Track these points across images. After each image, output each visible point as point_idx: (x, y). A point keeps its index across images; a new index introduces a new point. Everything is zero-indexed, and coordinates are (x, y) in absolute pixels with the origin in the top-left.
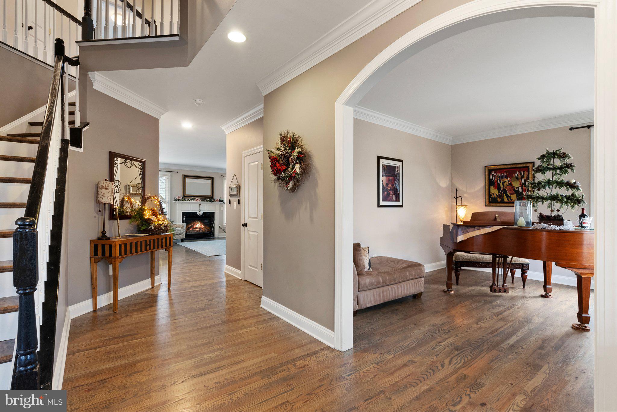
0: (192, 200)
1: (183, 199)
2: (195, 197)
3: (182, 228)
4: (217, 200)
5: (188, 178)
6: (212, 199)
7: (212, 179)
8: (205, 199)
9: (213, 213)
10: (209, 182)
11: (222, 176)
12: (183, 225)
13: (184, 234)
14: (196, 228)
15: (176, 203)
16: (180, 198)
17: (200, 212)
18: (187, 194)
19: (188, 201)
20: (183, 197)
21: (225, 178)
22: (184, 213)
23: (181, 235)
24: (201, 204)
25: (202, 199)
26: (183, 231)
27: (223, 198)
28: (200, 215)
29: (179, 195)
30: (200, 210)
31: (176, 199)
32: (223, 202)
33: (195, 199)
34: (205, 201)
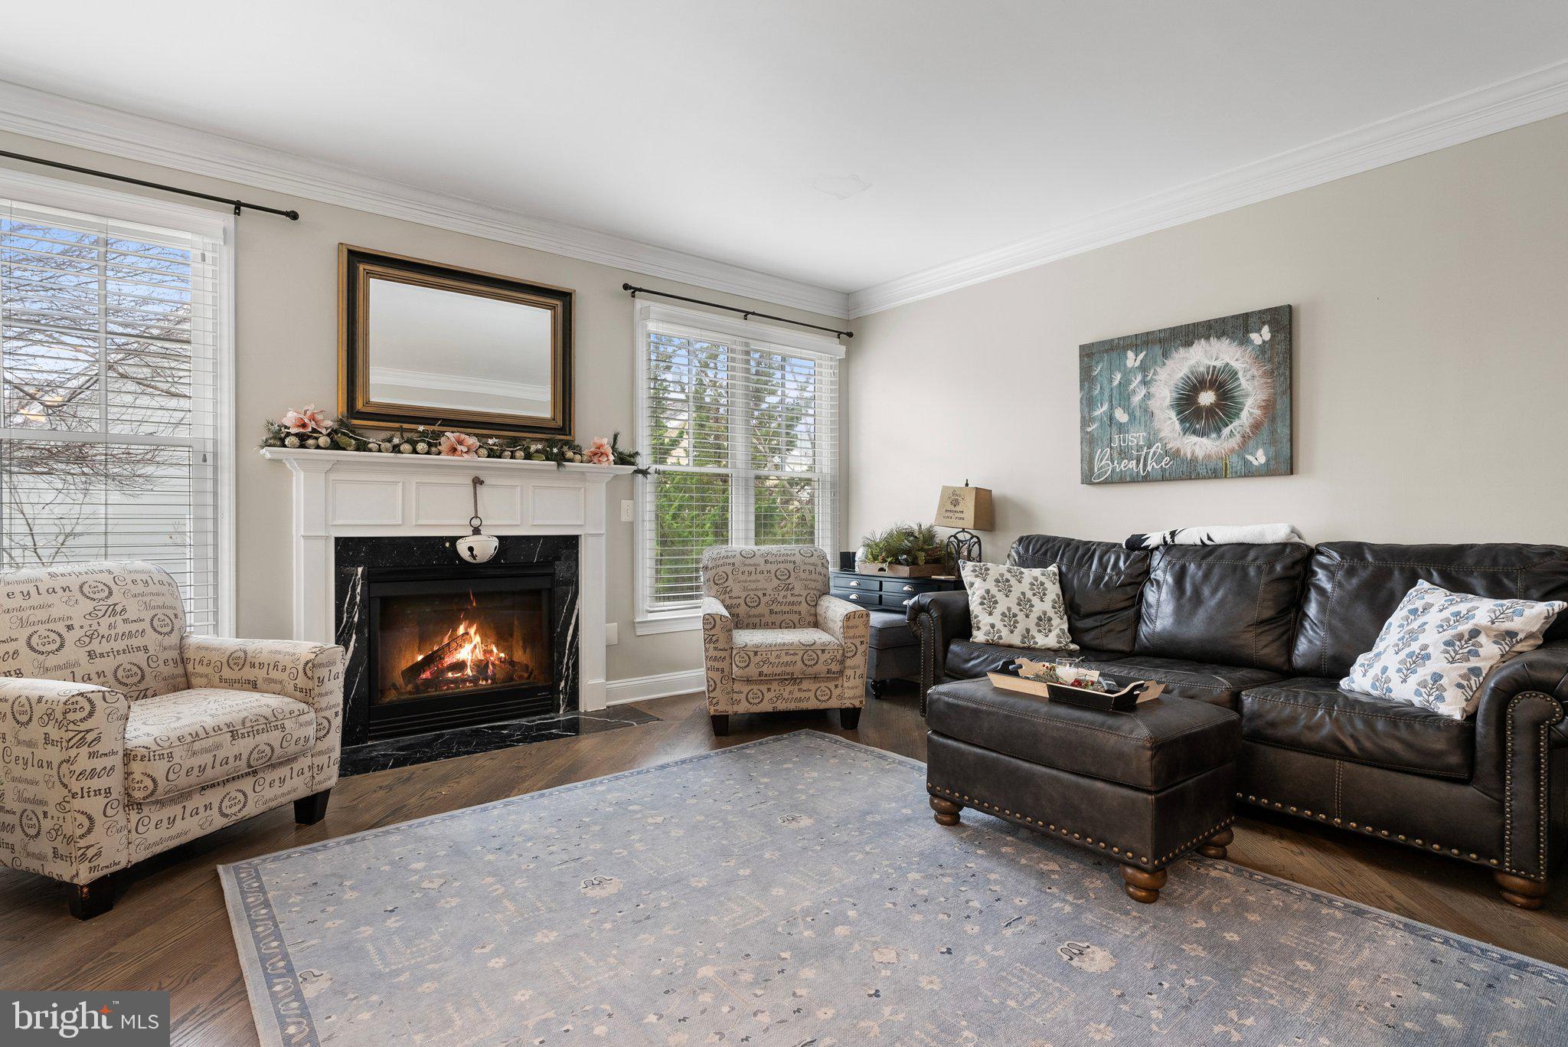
0: (413, 443)
1: (339, 437)
2: (436, 428)
4: (597, 454)
5: (381, 277)
6: (567, 443)
7: (561, 301)
8: (514, 442)
9: (567, 546)
10: (538, 321)
11: (626, 287)
12: (310, 668)
13: (322, 746)
14: (460, 666)
15: (288, 465)
16: (314, 430)
17: (477, 537)
18: (374, 398)
19: (380, 451)
20: (341, 422)
21: (647, 303)
22: (348, 550)
23: (284, 771)
24: (482, 483)
25: (490, 441)
26: (308, 723)
27: (633, 442)
28: (479, 560)
29: (311, 408)
30: (476, 522)
31: (279, 438)
32: (633, 464)
33: (443, 440)
34: (513, 457)
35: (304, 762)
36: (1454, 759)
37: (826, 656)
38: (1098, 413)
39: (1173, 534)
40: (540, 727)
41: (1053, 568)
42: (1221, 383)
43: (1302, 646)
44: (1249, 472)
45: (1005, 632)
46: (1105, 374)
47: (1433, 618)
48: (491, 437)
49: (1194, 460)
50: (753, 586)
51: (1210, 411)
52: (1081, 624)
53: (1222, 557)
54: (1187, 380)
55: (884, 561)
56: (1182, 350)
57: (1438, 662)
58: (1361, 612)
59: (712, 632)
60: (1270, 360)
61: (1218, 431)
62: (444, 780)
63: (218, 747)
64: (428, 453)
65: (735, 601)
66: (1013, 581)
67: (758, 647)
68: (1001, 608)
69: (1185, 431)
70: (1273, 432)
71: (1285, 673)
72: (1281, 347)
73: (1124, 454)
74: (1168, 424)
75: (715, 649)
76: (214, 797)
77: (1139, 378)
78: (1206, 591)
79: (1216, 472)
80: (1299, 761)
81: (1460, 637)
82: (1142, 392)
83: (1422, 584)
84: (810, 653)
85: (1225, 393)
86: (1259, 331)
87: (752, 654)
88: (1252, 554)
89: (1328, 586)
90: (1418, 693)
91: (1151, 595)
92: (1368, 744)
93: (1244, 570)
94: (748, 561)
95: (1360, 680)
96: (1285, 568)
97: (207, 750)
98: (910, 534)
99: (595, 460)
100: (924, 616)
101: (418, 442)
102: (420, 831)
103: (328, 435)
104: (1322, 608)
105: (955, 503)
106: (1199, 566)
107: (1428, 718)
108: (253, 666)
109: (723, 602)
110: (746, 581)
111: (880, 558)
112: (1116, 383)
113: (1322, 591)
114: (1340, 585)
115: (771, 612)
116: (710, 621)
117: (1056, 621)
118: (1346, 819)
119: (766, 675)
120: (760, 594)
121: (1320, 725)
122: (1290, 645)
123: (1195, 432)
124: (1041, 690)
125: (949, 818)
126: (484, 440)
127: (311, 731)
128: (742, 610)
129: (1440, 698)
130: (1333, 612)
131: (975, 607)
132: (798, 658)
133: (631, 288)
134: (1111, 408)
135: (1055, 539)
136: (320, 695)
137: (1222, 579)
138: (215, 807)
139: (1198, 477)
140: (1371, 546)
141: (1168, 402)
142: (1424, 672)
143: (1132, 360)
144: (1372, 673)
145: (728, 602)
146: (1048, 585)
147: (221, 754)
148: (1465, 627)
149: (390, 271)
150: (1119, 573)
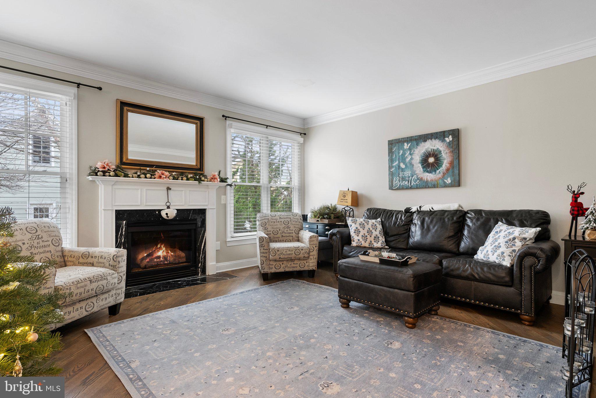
0: (145, 174)
1: (117, 172)
2: (153, 169)
3: (114, 268)
4: (213, 179)
5: (132, 112)
6: (202, 174)
7: (199, 121)
8: (182, 174)
9: (202, 212)
10: (190, 129)
11: (223, 116)
12: (115, 258)
13: (119, 286)
14: (159, 257)
15: (97, 182)
16: (108, 170)
17: (168, 210)
18: (130, 157)
19: (133, 177)
20: (118, 167)
21: (231, 122)
22: (120, 215)
23: (106, 295)
24: (170, 189)
25: (174, 174)
26: (115, 278)
27: (226, 174)
28: (170, 218)
29: (107, 161)
30: (168, 204)
31: (95, 172)
32: (226, 182)
33: (156, 173)
34: (182, 180)
35: (113, 292)
36: (507, 279)
37: (303, 251)
38: (394, 164)
39: (420, 207)
40: (192, 281)
41: (379, 220)
42: (436, 154)
43: (463, 245)
44: (446, 186)
45: (363, 242)
46: (397, 151)
47: (502, 234)
48: (174, 172)
49: (427, 181)
50: (276, 227)
51: (432, 165)
52: (389, 239)
53: (436, 215)
54: (425, 153)
55: (319, 218)
56: (423, 143)
57: (503, 249)
58: (481, 233)
59: (262, 243)
60: (452, 147)
61: (435, 171)
62: (161, 299)
63: (86, 286)
64: (151, 178)
65: (269, 232)
66: (365, 224)
67: (279, 248)
68: (361, 234)
69: (424, 171)
70: (453, 172)
71: (457, 254)
72: (456, 143)
73: (403, 179)
74: (419, 168)
75: (263, 249)
76: (83, 304)
77: (409, 152)
78: (431, 227)
79: (434, 186)
80: (461, 282)
81: (510, 240)
82: (409, 157)
83: (500, 223)
84: (298, 250)
85: (437, 158)
86: (448, 137)
87: (277, 251)
88: (446, 214)
89: (471, 224)
90: (497, 259)
91: (413, 228)
92: (482, 276)
93: (444, 219)
94: (273, 218)
95: (480, 256)
96: (457, 219)
97: (82, 287)
98: (328, 208)
99: (213, 180)
100: (334, 237)
101: (147, 174)
102: (157, 316)
103: (114, 171)
104: (469, 232)
105: (344, 196)
106: (429, 218)
107: (500, 266)
108: (92, 257)
109: (265, 233)
110: (273, 225)
111: (317, 216)
112: (401, 154)
113: (469, 226)
114: (474, 224)
115: (282, 236)
116: (261, 239)
117: (380, 238)
118: (475, 301)
119: (282, 258)
120: (278, 230)
121: (467, 270)
122: (459, 244)
123: (427, 172)
124: (377, 260)
125: (346, 305)
126: (171, 173)
127: (116, 281)
128: (272, 235)
129: (504, 260)
130: (472, 233)
131: (352, 233)
132: (293, 252)
133: (225, 116)
134: (399, 163)
135: (380, 209)
136: (119, 267)
137: (436, 223)
138: (84, 308)
139: (429, 187)
140: (484, 211)
141: (418, 161)
142: (499, 252)
143: (406, 146)
144: (483, 253)
145: (266, 233)
146: (378, 225)
147: (87, 288)
148: (511, 237)
149: (136, 110)
150: (402, 221)
